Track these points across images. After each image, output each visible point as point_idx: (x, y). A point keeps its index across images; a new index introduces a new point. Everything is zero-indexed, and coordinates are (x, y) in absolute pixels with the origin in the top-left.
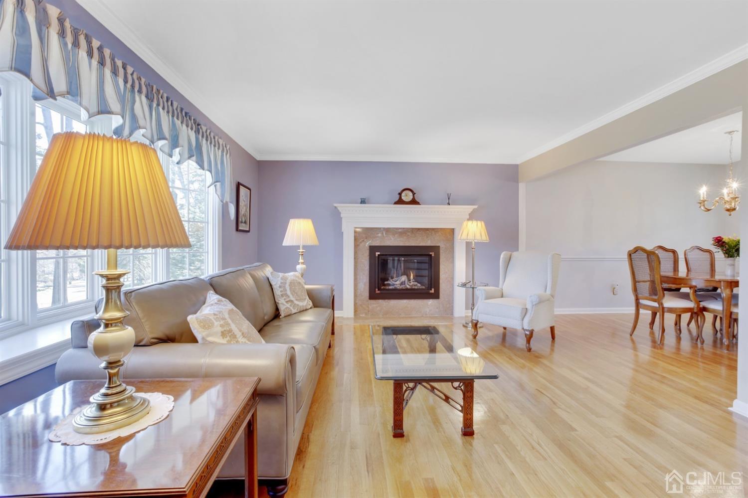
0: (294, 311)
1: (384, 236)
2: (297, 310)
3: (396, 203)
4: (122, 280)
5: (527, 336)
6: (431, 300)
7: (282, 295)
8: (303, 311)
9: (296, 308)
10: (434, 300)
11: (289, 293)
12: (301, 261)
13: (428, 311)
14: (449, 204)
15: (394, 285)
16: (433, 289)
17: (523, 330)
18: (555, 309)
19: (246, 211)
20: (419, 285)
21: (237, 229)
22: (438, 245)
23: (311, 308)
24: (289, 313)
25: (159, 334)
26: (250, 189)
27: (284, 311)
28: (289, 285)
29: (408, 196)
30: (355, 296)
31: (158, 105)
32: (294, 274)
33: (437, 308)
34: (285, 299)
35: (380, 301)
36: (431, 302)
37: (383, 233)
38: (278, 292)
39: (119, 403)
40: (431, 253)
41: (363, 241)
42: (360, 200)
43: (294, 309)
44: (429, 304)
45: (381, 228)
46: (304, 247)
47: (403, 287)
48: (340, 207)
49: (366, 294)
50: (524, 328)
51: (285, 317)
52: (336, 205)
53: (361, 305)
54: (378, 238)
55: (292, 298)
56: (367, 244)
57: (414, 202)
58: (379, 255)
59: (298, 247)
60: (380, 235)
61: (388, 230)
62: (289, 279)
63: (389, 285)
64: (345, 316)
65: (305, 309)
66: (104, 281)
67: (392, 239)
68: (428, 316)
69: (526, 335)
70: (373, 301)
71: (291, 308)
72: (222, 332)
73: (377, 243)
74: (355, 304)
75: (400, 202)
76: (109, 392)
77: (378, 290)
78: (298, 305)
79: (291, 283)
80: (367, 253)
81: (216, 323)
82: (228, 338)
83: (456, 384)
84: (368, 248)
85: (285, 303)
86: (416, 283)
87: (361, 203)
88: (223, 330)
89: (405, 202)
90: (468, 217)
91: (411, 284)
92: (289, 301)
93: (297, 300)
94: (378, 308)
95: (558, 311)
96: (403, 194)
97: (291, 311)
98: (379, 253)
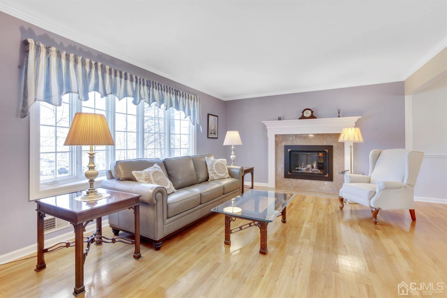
0: (216, 178)
1: (293, 139)
2: (218, 178)
3: (300, 119)
4: (94, 155)
5: (374, 212)
6: (327, 182)
7: (211, 170)
8: (222, 179)
9: (217, 177)
10: (329, 182)
11: (214, 169)
12: (233, 153)
13: (324, 189)
14: (339, 117)
15: (301, 170)
16: (327, 174)
17: (370, 207)
18: (414, 197)
19: (215, 128)
20: (319, 171)
21: (208, 137)
22: (332, 145)
23: (228, 178)
24: (213, 179)
25: (126, 177)
26: (217, 116)
27: (210, 177)
28: (215, 165)
29: (308, 114)
30: (276, 175)
31: (153, 88)
32: (221, 160)
33: (331, 188)
34: (212, 172)
35: (292, 179)
36: (326, 183)
37: (293, 138)
38: (209, 168)
39: (92, 192)
40: (325, 150)
41: (280, 142)
42: (278, 118)
43: (216, 177)
44: (325, 184)
45: (292, 134)
46: (234, 146)
47: (307, 172)
48: (266, 123)
49: (283, 174)
50: (371, 206)
51: (211, 180)
52: (262, 122)
53: (279, 181)
54: (289, 141)
55: (215, 171)
56: (283, 144)
57: (312, 117)
58: (290, 151)
59: (231, 146)
60: (291, 139)
61: (296, 136)
62: (216, 162)
63: (298, 170)
64: (270, 187)
65: (223, 178)
66: (89, 155)
67: (299, 141)
68: (324, 192)
69: (372, 211)
70: (287, 179)
71: (215, 177)
72: (145, 179)
73: (289, 143)
74: (276, 180)
75: (303, 117)
76: (90, 189)
77: (290, 173)
78: (219, 175)
79: (216, 164)
80: (283, 150)
81: (144, 175)
82: (148, 181)
83: (256, 223)
84: (284, 147)
85: (211, 174)
86: (317, 170)
87: (278, 120)
88: (146, 178)
89: (306, 117)
90: (354, 125)
91: (313, 170)
92: (214, 173)
93: (218, 173)
94: (290, 184)
95: (417, 199)
96: (305, 113)
97: (214, 178)
98: (290, 150)
